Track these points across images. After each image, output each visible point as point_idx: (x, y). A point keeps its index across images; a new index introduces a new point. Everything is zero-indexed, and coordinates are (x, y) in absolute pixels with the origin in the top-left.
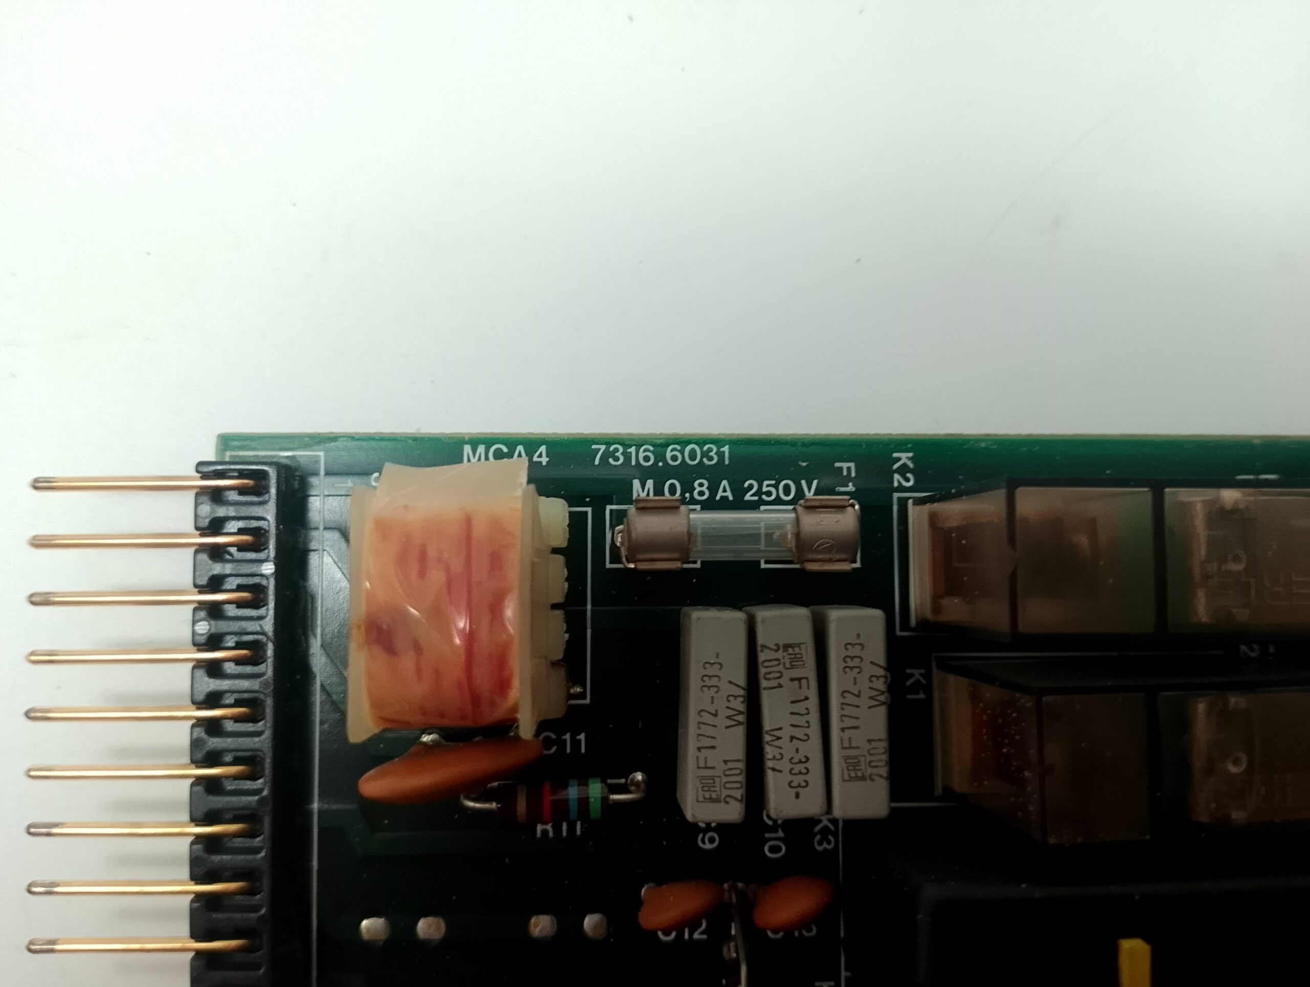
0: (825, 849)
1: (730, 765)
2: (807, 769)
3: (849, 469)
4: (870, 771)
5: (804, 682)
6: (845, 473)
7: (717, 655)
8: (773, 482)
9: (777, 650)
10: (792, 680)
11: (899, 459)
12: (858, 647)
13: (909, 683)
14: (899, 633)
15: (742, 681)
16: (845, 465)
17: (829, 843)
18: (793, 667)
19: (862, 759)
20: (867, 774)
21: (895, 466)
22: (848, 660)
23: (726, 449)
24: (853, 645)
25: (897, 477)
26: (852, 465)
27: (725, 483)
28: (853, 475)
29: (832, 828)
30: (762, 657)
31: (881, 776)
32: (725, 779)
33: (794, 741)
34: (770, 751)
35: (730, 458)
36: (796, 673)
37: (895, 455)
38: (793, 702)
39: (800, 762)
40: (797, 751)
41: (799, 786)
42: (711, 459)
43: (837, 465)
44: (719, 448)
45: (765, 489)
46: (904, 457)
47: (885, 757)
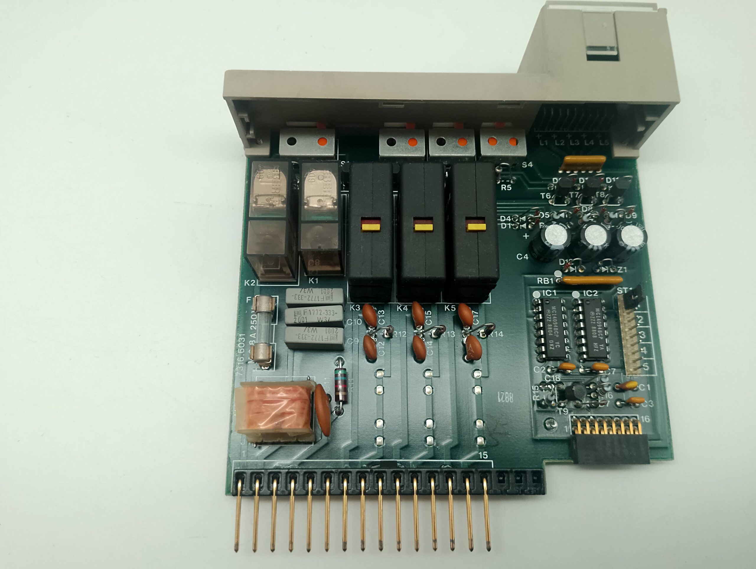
0: (360, 307)
1: (327, 331)
2: (329, 311)
3: (249, 299)
4: (330, 293)
5: (305, 311)
6: (250, 300)
7: (297, 335)
8: (251, 321)
9: (296, 318)
10: (304, 314)
11: (247, 284)
12: (296, 296)
13: (313, 283)
14: (298, 285)
15: (304, 328)
16: (248, 300)
17: (358, 306)
18: (301, 314)
19: (327, 296)
20: (331, 294)
21: (249, 285)
22: (299, 299)
23: (240, 335)
24: (295, 297)
25: (252, 285)
26: (248, 298)
27: (251, 335)
28: (251, 297)
29: (354, 305)
30: (297, 322)
31: (332, 291)
32: (331, 333)
33: (321, 314)
34: (324, 320)
35: (243, 334)
36: (302, 313)
37: (245, 285)
38: (311, 314)
39: (327, 312)
40: (324, 313)
41: (334, 313)
42: (243, 340)
43: (247, 302)
44: (240, 337)
45: (253, 323)
46: (246, 283)
47: (326, 289)
